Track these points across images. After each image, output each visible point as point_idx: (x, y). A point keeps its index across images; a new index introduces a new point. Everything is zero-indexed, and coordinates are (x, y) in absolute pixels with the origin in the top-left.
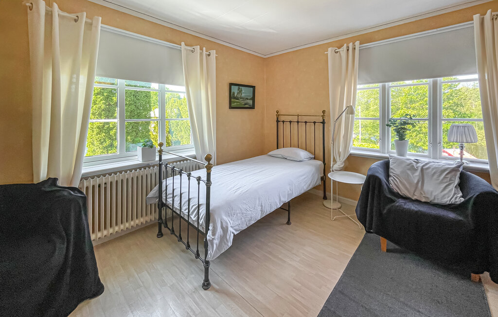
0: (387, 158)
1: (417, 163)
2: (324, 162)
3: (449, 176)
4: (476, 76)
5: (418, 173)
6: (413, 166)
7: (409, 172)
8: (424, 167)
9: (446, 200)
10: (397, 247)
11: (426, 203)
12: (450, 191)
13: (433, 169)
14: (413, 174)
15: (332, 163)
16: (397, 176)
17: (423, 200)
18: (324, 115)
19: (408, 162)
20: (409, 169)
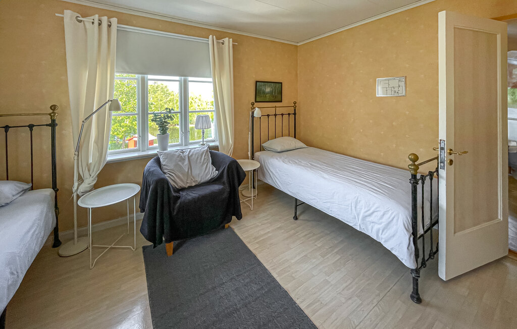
0: (156, 155)
1: (183, 153)
2: (54, 187)
3: (206, 157)
4: (211, 80)
5: (186, 162)
6: (181, 156)
7: (180, 163)
8: (190, 155)
9: (208, 177)
10: (177, 242)
11: (196, 186)
12: (209, 169)
13: (196, 154)
14: (183, 163)
15: (76, 184)
16: (172, 171)
17: (194, 184)
18: (53, 113)
19: (177, 154)
20: (180, 161)
